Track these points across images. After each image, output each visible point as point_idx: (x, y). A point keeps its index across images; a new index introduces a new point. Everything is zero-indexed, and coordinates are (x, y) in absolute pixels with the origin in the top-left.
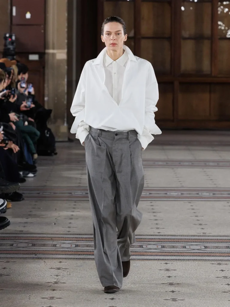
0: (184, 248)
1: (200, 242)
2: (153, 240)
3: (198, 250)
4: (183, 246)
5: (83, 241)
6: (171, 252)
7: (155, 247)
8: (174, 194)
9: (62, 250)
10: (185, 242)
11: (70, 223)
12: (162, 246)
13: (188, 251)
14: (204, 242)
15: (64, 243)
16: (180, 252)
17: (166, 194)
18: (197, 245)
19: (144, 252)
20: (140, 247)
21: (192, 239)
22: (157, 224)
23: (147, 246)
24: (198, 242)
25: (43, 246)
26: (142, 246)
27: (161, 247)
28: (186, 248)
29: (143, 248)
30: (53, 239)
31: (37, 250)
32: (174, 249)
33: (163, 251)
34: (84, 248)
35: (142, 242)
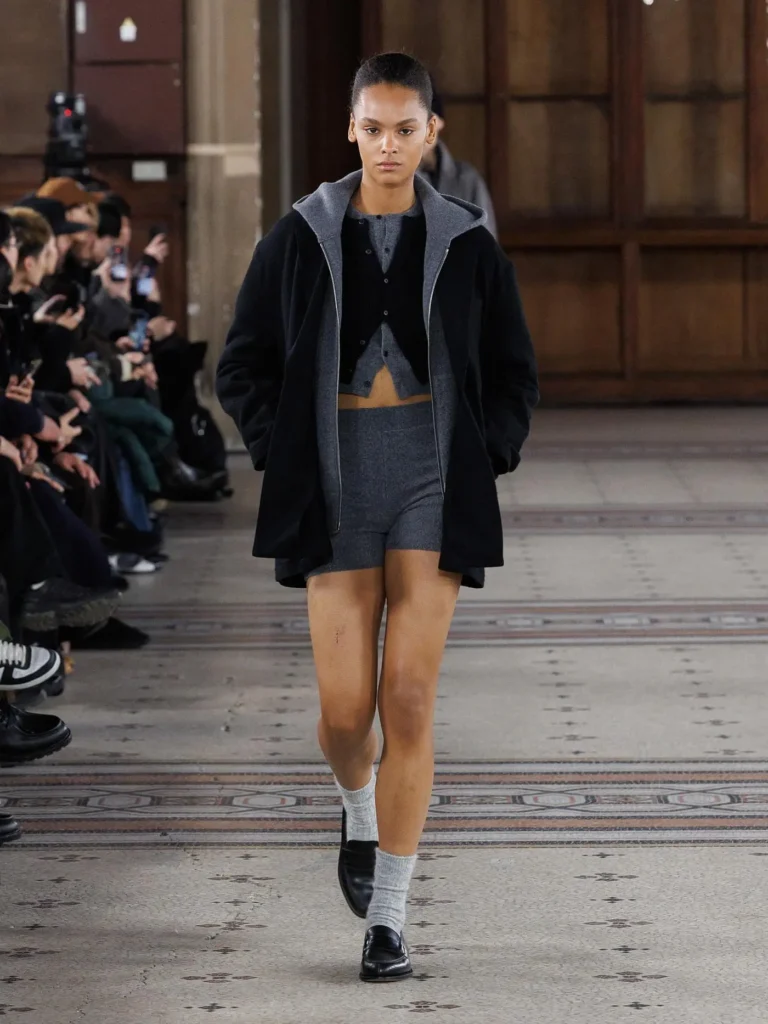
0: (661, 802)
1: (715, 782)
2: (556, 778)
3: (710, 807)
4: (658, 797)
5: (321, 783)
6: (619, 818)
7: (565, 800)
8: (627, 621)
9: (251, 815)
10: (665, 782)
11: (279, 725)
12: (587, 797)
13: (674, 814)
14: (727, 782)
15: (259, 793)
16: (650, 817)
17: (600, 621)
18: (704, 792)
19: (528, 818)
20: (515, 802)
21: (687, 772)
22: (569, 723)
23: (536, 799)
24: (709, 782)
25: (186, 804)
26: (520, 797)
27: (583, 800)
28: (667, 802)
29: (523, 803)
30: (222, 779)
31: (167, 819)
32: (628, 807)
33: (593, 814)
34: (325, 809)
35: (520, 786)
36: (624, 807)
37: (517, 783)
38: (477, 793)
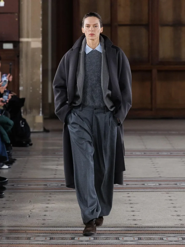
0: (161, 239)
1: (177, 234)
2: (129, 232)
3: (176, 241)
4: (160, 238)
5: (58, 233)
6: (148, 244)
7: (132, 239)
8: (152, 184)
9: (36, 243)
10: (162, 234)
11: (45, 215)
12: (138, 238)
13: (165, 243)
14: (181, 234)
15: (38, 236)
16: (158, 244)
17: (144, 184)
18: (174, 236)
19: (121, 244)
20: (116, 239)
21: (169, 230)
22: (134, 215)
23: (123, 239)
24: (176, 234)
25: (16, 239)
26: (118, 238)
27: (137, 239)
28: (163, 240)
29: (119, 240)
30: (27, 232)
31: (10, 244)
32: (151, 241)
33: (140, 243)
34: (59, 241)
35: (118, 234)
36: (150, 241)
37: (117, 233)
38: (105, 236)
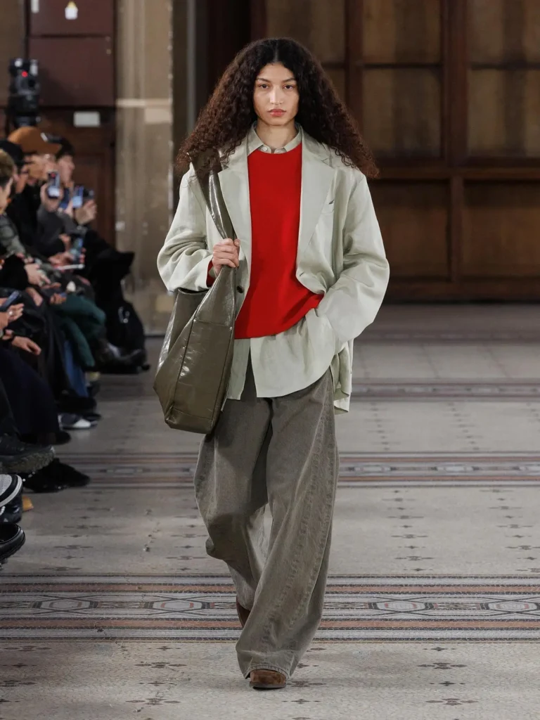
0: (483, 608)
1: (525, 593)
2: (402, 589)
3: (521, 613)
4: (481, 604)
5: (221, 592)
6: (451, 620)
7: (409, 606)
8: (455, 469)
9: (167, 616)
10: (486, 593)
11: (187, 547)
12: (426, 604)
13: (494, 618)
14: (534, 593)
15: (173, 599)
16: (475, 620)
17: (435, 469)
18: (517, 601)
19: (381, 620)
20: (370, 607)
21: (503, 586)
22: (412, 547)
23: (387, 605)
24: (520, 593)
25: (117, 607)
26: (375, 604)
27: (424, 607)
28: (488, 608)
29: (378, 609)
30: (145, 588)
31: (103, 619)
32: (458, 612)
33: (431, 618)
34: (223, 612)
35: (375, 595)
36: (454, 612)
37: (372, 593)
38: (341, 600)
